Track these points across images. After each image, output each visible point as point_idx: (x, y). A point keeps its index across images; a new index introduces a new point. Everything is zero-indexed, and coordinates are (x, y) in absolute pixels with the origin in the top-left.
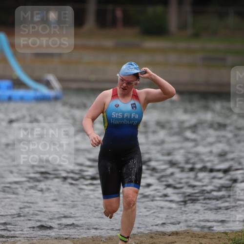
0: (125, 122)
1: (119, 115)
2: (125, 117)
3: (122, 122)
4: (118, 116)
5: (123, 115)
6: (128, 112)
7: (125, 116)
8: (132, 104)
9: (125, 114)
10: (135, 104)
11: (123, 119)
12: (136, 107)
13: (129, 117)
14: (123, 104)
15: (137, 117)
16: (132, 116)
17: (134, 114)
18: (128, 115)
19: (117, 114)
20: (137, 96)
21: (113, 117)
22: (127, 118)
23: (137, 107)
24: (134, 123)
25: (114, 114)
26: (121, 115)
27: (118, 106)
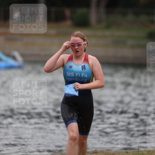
1: (72, 74)
2: (76, 76)
3: (75, 80)
5: (75, 74)
6: (79, 72)
8: (82, 66)
9: (76, 74)
10: (84, 66)
11: (74, 77)
12: (85, 69)
13: (79, 76)
14: (76, 66)
15: (86, 76)
16: (82, 75)
17: (84, 74)
18: (79, 74)
19: (70, 73)
20: (88, 60)
21: (67, 75)
22: (78, 77)
23: (86, 68)
24: (85, 81)
25: (68, 73)
26: (73, 74)
27: (71, 67)
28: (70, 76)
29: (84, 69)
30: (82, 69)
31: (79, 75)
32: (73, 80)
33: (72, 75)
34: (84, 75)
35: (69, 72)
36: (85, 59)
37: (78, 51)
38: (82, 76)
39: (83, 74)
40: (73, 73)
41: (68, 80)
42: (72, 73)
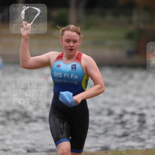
0: (65, 81)
1: (59, 75)
2: (65, 77)
4: (58, 75)
5: (63, 75)
6: (67, 73)
9: (65, 74)
10: (75, 65)
11: (63, 78)
12: (75, 69)
13: (68, 77)
15: (76, 77)
17: (73, 74)
18: (67, 75)
19: (57, 74)
20: (80, 60)
21: (54, 76)
22: (66, 78)
23: (77, 68)
24: (75, 83)
25: (55, 73)
26: (61, 75)
28: (57, 76)
29: (74, 69)
30: (72, 69)
32: (61, 81)
34: (73, 76)
35: (56, 72)
36: (77, 58)
37: (72, 50)
38: (71, 78)
39: (72, 75)
40: (61, 73)
42: (59, 73)
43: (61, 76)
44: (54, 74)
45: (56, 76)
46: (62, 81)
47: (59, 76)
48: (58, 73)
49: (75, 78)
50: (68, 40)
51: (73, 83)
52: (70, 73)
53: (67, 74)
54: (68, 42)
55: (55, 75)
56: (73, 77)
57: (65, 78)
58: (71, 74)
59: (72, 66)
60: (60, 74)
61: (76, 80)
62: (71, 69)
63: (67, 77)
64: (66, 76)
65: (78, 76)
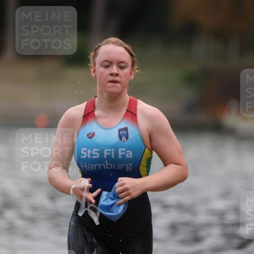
0: (106, 165)
1: (94, 153)
2: (105, 157)
3: (102, 166)
4: (92, 155)
5: (101, 153)
6: (111, 147)
7: (106, 154)
8: (120, 130)
9: (106, 151)
10: (126, 129)
11: (101, 160)
12: (127, 138)
13: (113, 157)
15: (130, 155)
16: (120, 154)
17: (124, 149)
18: (111, 152)
19: (89, 152)
20: (136, 115)
21: (82, 157)
22: (109, 158)
23: (130, 136)
24: (127, 168)
25: (84, 151)
26: (98, 154)
27: (93, 136)
28: (89, 157)
29: (124, 138)
30: (120, 138)
31: (113, 153)
32: (97, 167)
33: (96, 155)
34: (124, 153)
35: (86, 149)
36: (127, 110)
38: (120, 157)
39: (122, 151)
40: (98, 150)
41: (84, 168)
42: (94, 150)
43: (98, 156)
44: (82, 153)
45: (86, 156)
46: (99, 165)
47: (94, 157)
48: (92, 150)
49: (127, 156)
50: (107, 64)
51: (124, 167)
52: (116, 148)
53: (110, 150)
54: (107, 66)
55: (84, 155)
56: (122, 155)
57: (106, 159)
58: (118, 150)
59: (119, 132)
60: (96, 152)
61: (129, 161)
62: (118, 138)
63: (110, 156)
64: (107, 155)
65: (133, 152)
